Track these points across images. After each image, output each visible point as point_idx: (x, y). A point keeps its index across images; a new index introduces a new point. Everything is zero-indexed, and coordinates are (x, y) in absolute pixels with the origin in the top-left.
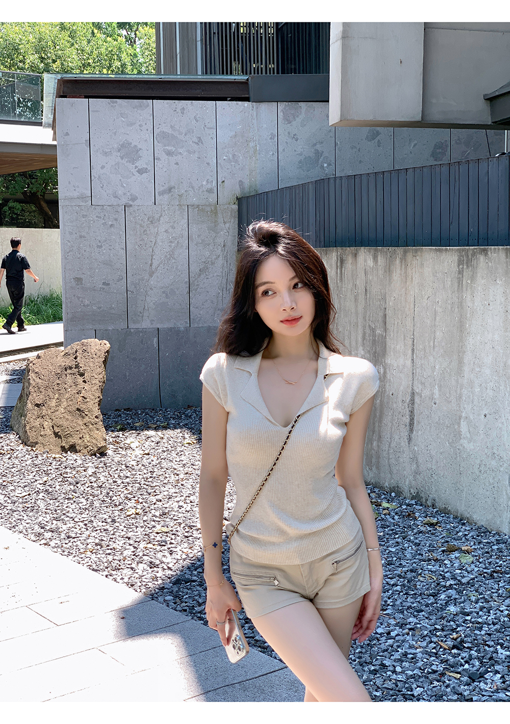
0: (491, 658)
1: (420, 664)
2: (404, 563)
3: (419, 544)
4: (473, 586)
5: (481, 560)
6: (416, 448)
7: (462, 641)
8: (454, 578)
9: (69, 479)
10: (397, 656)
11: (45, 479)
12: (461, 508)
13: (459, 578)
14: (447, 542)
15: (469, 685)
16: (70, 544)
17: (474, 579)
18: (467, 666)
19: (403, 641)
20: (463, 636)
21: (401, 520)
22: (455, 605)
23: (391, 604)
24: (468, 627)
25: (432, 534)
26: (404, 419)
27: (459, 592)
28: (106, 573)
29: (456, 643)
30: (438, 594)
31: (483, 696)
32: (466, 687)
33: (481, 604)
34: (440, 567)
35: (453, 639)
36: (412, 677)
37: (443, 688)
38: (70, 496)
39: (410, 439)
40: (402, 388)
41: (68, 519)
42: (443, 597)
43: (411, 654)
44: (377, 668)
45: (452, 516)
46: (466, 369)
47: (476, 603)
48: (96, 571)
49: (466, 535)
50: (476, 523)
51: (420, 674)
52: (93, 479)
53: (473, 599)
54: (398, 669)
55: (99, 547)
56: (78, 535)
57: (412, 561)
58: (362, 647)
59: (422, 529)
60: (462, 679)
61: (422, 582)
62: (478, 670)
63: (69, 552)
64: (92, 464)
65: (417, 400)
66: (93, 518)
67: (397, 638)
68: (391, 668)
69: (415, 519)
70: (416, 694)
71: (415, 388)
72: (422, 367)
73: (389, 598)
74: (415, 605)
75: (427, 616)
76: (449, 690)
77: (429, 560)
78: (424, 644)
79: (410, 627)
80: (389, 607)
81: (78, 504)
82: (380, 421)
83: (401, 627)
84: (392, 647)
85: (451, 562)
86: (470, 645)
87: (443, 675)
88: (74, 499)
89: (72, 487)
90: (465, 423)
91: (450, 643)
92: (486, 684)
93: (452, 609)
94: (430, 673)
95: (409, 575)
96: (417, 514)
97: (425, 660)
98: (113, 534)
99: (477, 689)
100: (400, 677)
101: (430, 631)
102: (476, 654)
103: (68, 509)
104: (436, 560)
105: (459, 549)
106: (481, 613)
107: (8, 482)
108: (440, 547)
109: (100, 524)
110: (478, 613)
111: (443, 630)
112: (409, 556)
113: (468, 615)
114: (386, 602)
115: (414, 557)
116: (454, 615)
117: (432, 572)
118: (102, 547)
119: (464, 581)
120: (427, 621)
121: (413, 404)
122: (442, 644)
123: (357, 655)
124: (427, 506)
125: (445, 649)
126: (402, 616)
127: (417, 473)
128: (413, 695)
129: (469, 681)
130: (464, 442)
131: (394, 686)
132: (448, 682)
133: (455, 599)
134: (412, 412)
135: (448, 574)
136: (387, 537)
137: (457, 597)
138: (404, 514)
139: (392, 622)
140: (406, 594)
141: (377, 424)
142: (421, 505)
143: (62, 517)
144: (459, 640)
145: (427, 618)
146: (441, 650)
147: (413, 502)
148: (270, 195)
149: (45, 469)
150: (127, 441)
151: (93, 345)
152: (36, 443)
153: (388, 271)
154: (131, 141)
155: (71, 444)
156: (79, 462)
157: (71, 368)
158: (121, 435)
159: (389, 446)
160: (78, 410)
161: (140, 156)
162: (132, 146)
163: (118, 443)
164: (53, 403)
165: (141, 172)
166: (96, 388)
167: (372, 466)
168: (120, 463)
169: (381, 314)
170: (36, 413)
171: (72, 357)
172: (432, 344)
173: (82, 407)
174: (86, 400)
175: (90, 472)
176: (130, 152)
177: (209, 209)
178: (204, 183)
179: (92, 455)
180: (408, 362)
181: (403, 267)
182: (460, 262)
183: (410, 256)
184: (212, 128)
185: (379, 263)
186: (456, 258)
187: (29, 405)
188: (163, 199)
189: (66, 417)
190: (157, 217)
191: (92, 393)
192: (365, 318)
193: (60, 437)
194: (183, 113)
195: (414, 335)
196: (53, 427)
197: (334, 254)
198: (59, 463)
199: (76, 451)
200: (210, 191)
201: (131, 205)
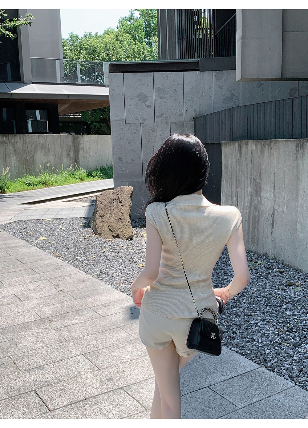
0: (305, 337)
1: (270, 339)
2: (266, 290)
3: (274, 281)
4: (300, 302)
5: (305, 290)
6: (275, 236)
7: (292, 328)
8: (291, 298)
9: (115, 250)
10: (260, 334)
11: (104, 250)
12: (297, 265)
13: (293, 298)
14: (289, 281)
15: (293, 349)
16: (113, 280)
17: (300, 299)
18: (293, 340)
19: (263, 328)
20: (292, 326)
21: (265, 270)
22: (290, 311)
23: (259, 310)
24: (295, 322)
25: (281, 277)
26: (269, 222)
27: (293, 305)
28: (127, 293)
29: (288, 329)
30: (282, 305)
31: (299, 354)
32: (291, 350)
33: (303, 311)
34: (284, 292)
35: (287, 327)
36: (266, 344)
37: (280, 350)
38: (115, 258)
39: (272, 232)
40: (268, 207)
41: (113, 268)
42: (284, 307)
43: (266, 334)
44: (250, 340)
45: (292, 268)
46: (300, 198)
47: (301, 310)
48: (123, 292)
49: (299, 278)
50: (304, 272)
51: (270, 343)
52: (126, 250)
53: (299, 308)
54: (260, 341)
55: (126, 281)
56: (117, 276)
57: (270, 290)
58: (243, 330)
59: (276, 274)
60: (290, 346)
61: (275, 300)
62: (298, 342)
63: (112, 284)
64: (126, 243)
65: (276, 213)
66: (125, 268)
67: (261, 326)
68: (257, 340)
69: (273, 269)
70: (266, 353)
71: (275, 207)
72: (278, 197)
73: (258, 307)
74: (270, 310)
75: (275, 316)
76: (283, 351)
77: (279, 289)
78: (273, 329)
79: (267, 321)
80: (258, 311)
81: (118, 262)
82: (258, 223)
83: (263, 321)
84: (258, 330)
85: (290, 290)
86: (295, 330)
87: (281, 344)
88: (117, 260)
89: (116, 254)
90: (299, 224)
91: (286, 329)
92: (302, 349)
93: (288, 313)
94: (275, 343)
95: (268, 296)
96: (274, 267)
97: (273, 337)
98: (132, 276)
99: (297, 351)
100: (260, 345)
101: (276, 323)
102: (298, 335)
103: (114, 264)
104: (283, 289)
105: (294, 285)
106: (302, 315)
107: (87, 251)
108: (285, 283)
109: (128, 271)
110: (301, 315)
111: (283, 323)
112: (268, 287)
113: (296, 316)
114: (256, 309)
115: (271, 287)
116: (289, 316)
117: (280, 295)
118: (127, 281)
119: (295, 299)
120: (275, 318)
121: (274, 215)
122: (282, 330)
123: (241, 334)
124: (279, 263)
125: (283, 332)
126: (264, 316)
127: (275, 247)
128: (265, 353)
129: (293, 348)
130: (299, 234)
131: (257, 348)
132: (283, 347)
133: (290, 308)
134: (273, 219)
135: (288, 296)
136: (257, 278)
137: (291, 307)
138: (268, 267)
139: (259, 318)
140: (266, 305)
141: (256, 224)
142: (276, 263)
143: (111, 268)
144: (290, 327)
145: (275, 317)
146: (281, 332)
147: (273, 261)
148: (208, 116)
149: (105, 246)
150: (142, 233)
151: (125, 188)
152: (101, 234)
153: (262, 151)
154: (143, 93)
155: (117, 234)
156: (121, 242)
157: (116, 199)
158: (140, 231)
159: (263, 235)
160: (120, 219)
161: (148, 100)
162: (144, 94)
163: (138, 234)
164: (108, 215)
165: (148, 107)
166: (127, 208)
167: (254, 244)
168: (137, 243)
169: (259, 172)
170: (100, 220)
171: (116, 194)
172: (283, 187)
173: (122, 217)
174: (123, 214)
175: (125, 247)
176: (143, 98)
177: (180, 124)
178: (178, 111)
179: (126, 239)
180: (272, 195)
181: (270, 149)
182: (297, 146)
183: (273, 144)
184: (181, 85)
185: (258, 148)
186: (295, 144)
187: (97, 216)
188: (159, 120)
189: (115, 222)
190: (156, 128)
191: (126, 211)
192: (251, 174)
193: (112, 231)
194: (167, 78)
195: (274, 182)
196: (108, 226)
197: (237, 144)
198: (111, 243)
199: (119, 238)
200: (180, 115)
201: (144, 123)
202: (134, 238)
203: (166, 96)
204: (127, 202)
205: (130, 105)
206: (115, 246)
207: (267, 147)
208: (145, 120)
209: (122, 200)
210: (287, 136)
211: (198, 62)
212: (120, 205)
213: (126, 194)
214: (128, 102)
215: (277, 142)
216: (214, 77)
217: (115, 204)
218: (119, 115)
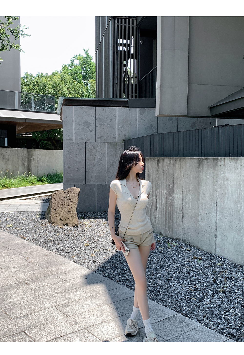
0: (206, 294)
1: (183, 296)
2: (179, 263)
3: (184, 256)
4: (202, 271)
5: (205, 262)
6: (184, 225)
7: (197, 288)
8: (195, 268)
9: (66, 234)
10: (176, 292)
11: (58, 234)
12: (199, 245)
13: (197, 268)
14: (194, 256)
15: (199, 302)
16: (67, 254)
17: (202, 268)
18: (198, 296)
19: (178, 288)
20: (198, 286)
21: (178, 249)
22: (196, 277)
23: (174, 276)
24: (200, 284)
25: (189, 253)
26: (180, 215)
27: (197, 272)
28: (80, 264)
29: (195, 289)
30: (190, 273)
31: (203, 306)
33: (204, 277)
34: (191, 264)
36: (181, 299)
37: (190, 303)
38: (67, 240)
39: (182, 222)
40: (179, 205)
41: (66, 247)
43: (181, 292)
44: (170, 296)
45: (196, 248)
46: (200, 198)
47: (203, 276)
48: (76, 263)
49: (200, 254)
50: (204, 250)
51: (183, 298)
52: (74, 234)
53: (201, 275)
54: (176, 297)
55: (77, 255)
56: (70, 252)
57: (182, 262)
58: (165, 289)
59: (185, 252)
60: (197, 300)
61: (185, 269)
62: (202, 298)
63: (67, 257)
64: (73, 230)
65: (184, 208)
66: (75, 247)
67: (176, 287)
68: (174, 296)
69: (183, 249)
71: (183, 205)
72: (186, 197)
73: (174, 274)
74: (182, 276)
75: (186, 280)
76: (192, 304)
77: (187, 262)
78: (185, 289)
79: (181, 283)
83: (178, 283)
84: (175, 290)
85: (195, 262)
86: (200, 290)
87: (190, 299)
88: (68, 241)
89: (67, 237)
90: (200, 216)
91: (193, 289)
92: (205, 302)
93: (194, 278)
94: (187, 298)
95: (180, 266)
96: (184, 247)
97: (185, 294)
98: (81, 252)
99: (202, 304)
100: (177, 299)
101: (187, 285)
102: (202, 293)
103: (66, 244)
104: (190, 262)
105: (197, 258)
106: (204, 279)
107: (45, 235)
108: (191, 257)
109: (77, 248)
110: (203, 279)
111: (191, 285)
112: (180, 260)
113: (199, 280)
115: (182, 260)
116: (195, 280)
117: (188, 265)
119: (199, 269)
121: (183, 210)
122: (191, 289)
123: (163, 292)
124: (187, 245)
125: (192, 291)
126: (178, 280)
127: (184, 233)
128: (180, 305)
129: (199, 301)
130: (200, 223)
131: (175, 302)
132: (192, 301)
133: (196, 275)
134: (183, 213)
135: (194, 266)
136: (173, 254)
137: (196, 274)
138: (180, 247)
139: (175, 281)
140: (179, 272)
141: (171, 217)
142: (185, 244)
143: (64, 246)
144: (196, 288)
146: (190, 291)
147: (183, 243)
148: (135, 139)
149: (58, 231)
150: (84, 223)
151: (74, 189)
152: (54, 223)
153: (175, 165)
154: (88, 120)
155: (66, 223)
156: (69, 229)
157: (66, 197)
158: (82, 221)
159: (176, 225)
160: (69, 211)
161: (91, 126)
162: (88, 122)
163: (81, 223)
164: (60, 209)
165: (91, 131)
166: (75, 204)
167: (170, 231)
168: (82, 229)
169: (172, 180)
170: (54, 212)
171: (67, 193)
172: (189, 190)
173: (70, 210)
174: (71, 208)
175: (73, 232)
176: (87, 124)
177: (114, 144)
178: (113, 135)
179: (73, 227)
180: (181, 196)
181: (180, 164)
182: (198, 162)
183: (182, 160)
184: (115, 116)
185: (172, 163)
186: (197, 161)
187: (52, 210)
188: (98, 140)
189: (65, 214)
190: (96, 146)
191: (74, 206)
192: (166, 181)
193: (62, 221)
194: (106, 111)
195: (183, 187)
196: (60, 217)
197: (157, 159)
198: (62, 229)
199: (68, 225)
200: (115, 138)
201: (88, 142)
202: (79, 226)
203: (105, 124)
204: (75, 199)
205: (78, 129)
206: (66, 231)
207: (178, 162)
208: (89, 140)
209: (71, 198)
210: (192, 155)
211: (127, 101)
212: (70, 201)
213: (75, 193)
214: (77, 127)
215: (185, 159)
216: (139, 112)
217: (66, 201)
218: (70, 136)
